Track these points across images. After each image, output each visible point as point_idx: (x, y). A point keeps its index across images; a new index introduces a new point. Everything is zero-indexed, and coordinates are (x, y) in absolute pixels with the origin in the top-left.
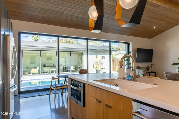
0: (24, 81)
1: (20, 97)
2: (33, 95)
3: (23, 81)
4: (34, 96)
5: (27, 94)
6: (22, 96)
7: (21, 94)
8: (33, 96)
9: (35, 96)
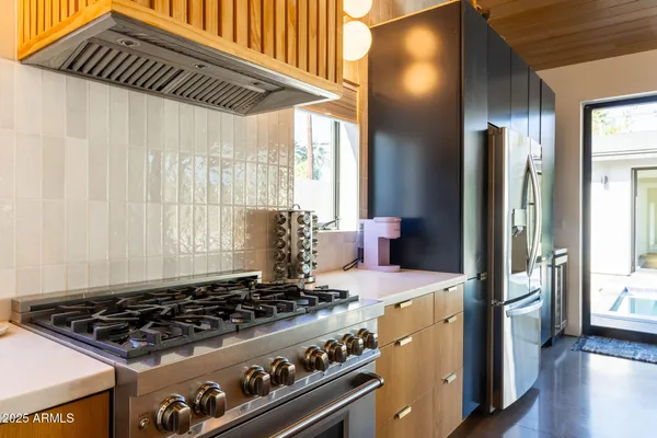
0: (639, 290)
1: (584, 343)
2: (636, 354)
3: (632, 289)
4: (637, 357)
5: (614, 342)
6: (591, 343)
7: (591, 335)
8: (633, 359)
9: (640, 360)
